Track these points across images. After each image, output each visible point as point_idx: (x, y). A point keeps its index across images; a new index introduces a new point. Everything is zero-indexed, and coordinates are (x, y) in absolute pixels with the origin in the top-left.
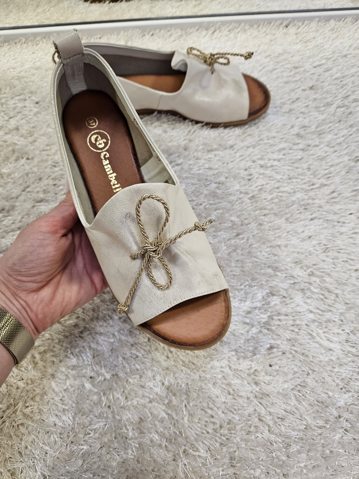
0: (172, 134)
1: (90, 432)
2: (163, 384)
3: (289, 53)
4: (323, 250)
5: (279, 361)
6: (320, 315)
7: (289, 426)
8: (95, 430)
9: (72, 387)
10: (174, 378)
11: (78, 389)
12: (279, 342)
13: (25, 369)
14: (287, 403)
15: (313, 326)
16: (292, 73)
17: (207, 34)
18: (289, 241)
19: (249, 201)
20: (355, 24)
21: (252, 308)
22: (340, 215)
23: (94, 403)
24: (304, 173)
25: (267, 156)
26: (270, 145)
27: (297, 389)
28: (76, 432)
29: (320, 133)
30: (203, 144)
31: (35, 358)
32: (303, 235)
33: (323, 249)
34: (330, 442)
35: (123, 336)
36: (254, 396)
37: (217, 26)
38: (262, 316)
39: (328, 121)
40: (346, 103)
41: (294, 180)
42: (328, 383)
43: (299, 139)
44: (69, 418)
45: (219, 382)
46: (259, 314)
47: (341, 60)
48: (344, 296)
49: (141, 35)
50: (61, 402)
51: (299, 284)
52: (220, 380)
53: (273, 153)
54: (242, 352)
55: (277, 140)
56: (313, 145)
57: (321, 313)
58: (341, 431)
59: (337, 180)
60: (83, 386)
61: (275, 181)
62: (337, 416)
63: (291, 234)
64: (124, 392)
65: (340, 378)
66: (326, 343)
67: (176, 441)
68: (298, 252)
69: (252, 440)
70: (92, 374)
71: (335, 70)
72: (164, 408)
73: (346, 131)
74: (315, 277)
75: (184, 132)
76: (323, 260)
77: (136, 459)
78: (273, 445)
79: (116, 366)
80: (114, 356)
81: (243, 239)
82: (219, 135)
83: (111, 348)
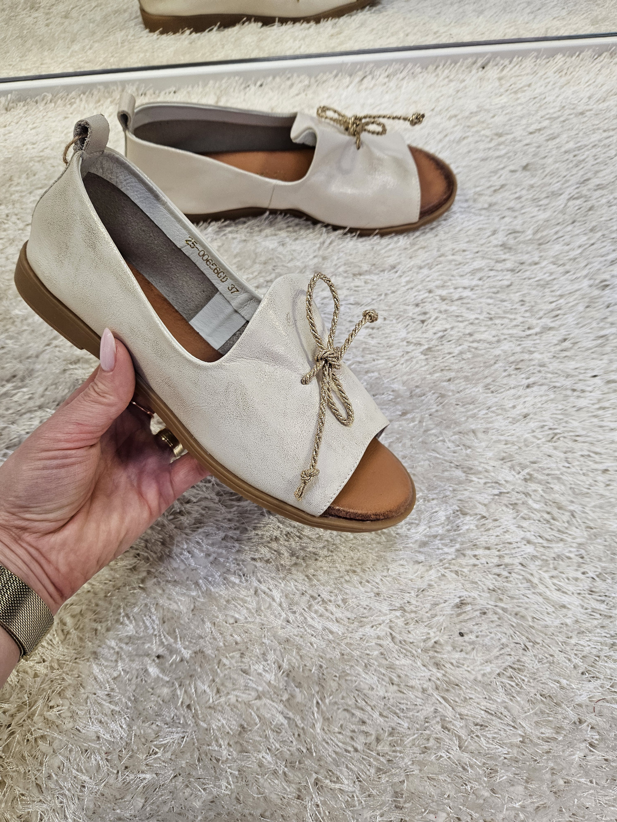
0: (293, 248)
1: (157, 750)
2: (279, 667)
3: (488, 111)
4: (549, 439)
5: (476, 627)
6: (544, 547)
7: (494, 738)
8: (165, 746)
9: (126, 672)
10: (298, 658)
11: (137, 678)
12: (474, 594)
13: (48, 643)
14: (490, 699)
15: (533, 567)
16: (492, 145)
17: (351, 83)
18: (490, 423)
19: (423, 357)
20: (597, 60)
21: (429, 536)
22: (577, 378)
23: (163, 701)
24: (515, 309)
25: (454, 282)
26: (457, 263)
27: (508, 675)
28: (133, 751)
29: (541, 241)
30: (345, 264)
31: (65, 624)
32: (514, 413)
33: (548, 435)
34: (564, 765)
35: (213, 586)
36: (434, 687)
37: (368, 69)
38: (446, 550)
39: (553, 222)
40: (584, 192)
41: (497, 321)
42: (559, 664)
43: (505, 253)
44: (121, 727)
45: (374, 664)
46: (440, 546)
47: (575, 120)
48: (583, 515)
49: (243, 86)
50: (107, 698)
51: (508, 495)
52: (376, 661)
53: (462, 276)
54: (412, 612)
55: (469, 255)
56: (530, 261)
57: (545, 544)
58: (583, 745)
59: (570, 319)
60: (146, 671)
61: (466, 323)
62: (576, 719)
63: (493, 412)
64: (214, 681)
65: (580, 656)
66: (555, 596)
67: (302, 765)
68: (506, 441)
69: (432, 762)
70: (161, 651)
71: (564, 137)
72: (281, 707)
73: (585, 238)
74: (535, 483)
75: (315, 244)
76: (548, 454)
77: (234, 796)
78: (468, 771)
79: (201, 637)
80: (197, 621)
81: (413, 420)
82: (373, 248)
83: (192, 606)
